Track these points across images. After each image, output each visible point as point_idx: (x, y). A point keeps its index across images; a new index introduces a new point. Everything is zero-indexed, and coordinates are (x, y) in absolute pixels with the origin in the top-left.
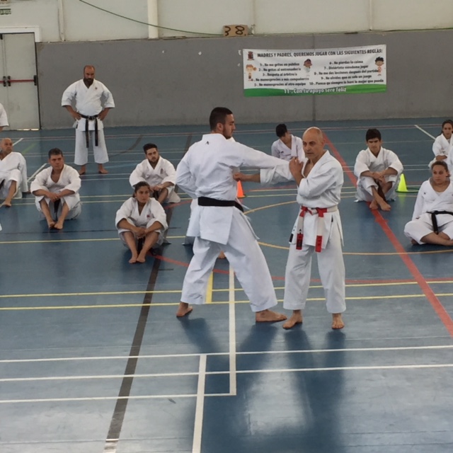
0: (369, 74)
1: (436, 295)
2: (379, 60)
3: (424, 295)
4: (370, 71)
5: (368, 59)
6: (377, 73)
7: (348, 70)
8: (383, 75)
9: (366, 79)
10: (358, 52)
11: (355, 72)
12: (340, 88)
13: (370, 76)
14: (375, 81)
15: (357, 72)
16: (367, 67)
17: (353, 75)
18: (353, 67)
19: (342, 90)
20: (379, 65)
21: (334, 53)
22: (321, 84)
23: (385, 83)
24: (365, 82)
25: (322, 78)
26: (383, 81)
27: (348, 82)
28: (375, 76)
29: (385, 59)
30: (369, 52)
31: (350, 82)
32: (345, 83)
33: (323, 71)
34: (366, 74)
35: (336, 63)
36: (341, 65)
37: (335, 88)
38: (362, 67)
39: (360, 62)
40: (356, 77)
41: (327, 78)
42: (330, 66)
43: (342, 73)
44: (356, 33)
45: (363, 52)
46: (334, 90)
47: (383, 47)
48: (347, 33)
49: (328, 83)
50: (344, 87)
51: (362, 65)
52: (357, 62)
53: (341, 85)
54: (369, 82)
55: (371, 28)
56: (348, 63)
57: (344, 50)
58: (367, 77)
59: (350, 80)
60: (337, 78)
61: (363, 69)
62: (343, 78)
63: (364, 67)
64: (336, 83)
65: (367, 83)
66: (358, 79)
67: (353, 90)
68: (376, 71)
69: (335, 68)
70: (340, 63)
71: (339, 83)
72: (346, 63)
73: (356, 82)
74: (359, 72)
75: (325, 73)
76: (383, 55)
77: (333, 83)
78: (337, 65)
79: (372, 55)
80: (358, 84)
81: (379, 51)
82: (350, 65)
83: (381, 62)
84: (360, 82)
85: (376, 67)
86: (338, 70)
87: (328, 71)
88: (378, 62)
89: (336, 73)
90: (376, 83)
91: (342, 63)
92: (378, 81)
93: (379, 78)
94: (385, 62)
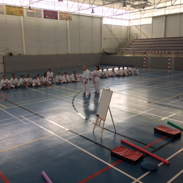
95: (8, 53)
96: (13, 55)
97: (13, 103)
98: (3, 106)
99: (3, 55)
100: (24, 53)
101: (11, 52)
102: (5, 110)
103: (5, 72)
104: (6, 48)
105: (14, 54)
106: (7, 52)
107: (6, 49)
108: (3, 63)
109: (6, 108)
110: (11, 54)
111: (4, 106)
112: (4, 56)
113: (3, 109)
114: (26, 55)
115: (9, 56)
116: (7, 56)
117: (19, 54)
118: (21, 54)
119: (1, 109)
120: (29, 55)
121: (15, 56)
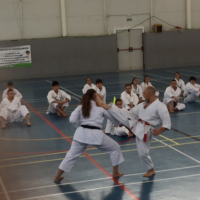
0: (24, 59)
1: (89, 155)
2: (28, 52)
3: (84, 156)
4: (24, 57)
5: (23, 52)
6: (27, 58)
7: (14, 57)
8: (30, 59)
9: (22, 61)
10: (18, 49)
11: (17, 58)
12: (10, 65)
13: (24, 60)
14: (26, 62)
15: (18, 58)
16: (22, 55)
17: (17, 59)
18: (16, 56)
19: (12, 66)
20: (28, 54)
21: (7, 50)
22: (2, 63)
23: (31, 62)
24: (22, 62)
25: (2, 61)
27: (14, 63)
28: (26, 59)
30: (23, 49)
31: (15, 62)
32: (13, 63)
33: (2, 58)
34: (22, 59)
35: (8, 54)
36: (11, 55)
37: (9, 65)
38: (20, 55)
39: (19, 53)
40: (18, 60)
41: (5, 61)
42: (6, 55)
43: (11, 58)
44: (16, 40)
45: (20, 49)
46: (8, 66)
47: (29, 46)
48: (12, 41)
49: (5, 63)
50: (12, 65)
51: (20, 54)
52: (17, 53)
53: (11, 64)
54: (24, 62)
55: (23, 38)
56: (14, 54)
57: (11, 48)
58: (23, 60)
59: (15, 61)
60: (9, 61)
61: (20, 56)
62: (12, 61)
63: (21, 55)
64: (9, 63)
65: (23, 63)
66: (19, 61)
67: (17, 66)
68: (27, 57)
69: (8, 56)
70: (10, 54)
71: (10, 63)
72: (13, 54)
73: (18, 62)
74: (19, 58)
75: (3, 59)
76: (29, 50)
77: (7, 63)
78: (9, 55)
79: (24, 50)
80: (19, 63)
81: (27, 48)
82: (15, 55)
84: (19, 62)
85: (26, 55)
86: (9, 57)
87: (5, 58)
89: (9, 59)
90: (27, 62)
91: (11, 54)
92: (28, 62)
93: (28, 60)
94: (30, 53)
95: (154, 26)
96: (163, 29)
97: (189, 136)
98: (168, 139)
99: (143, 32)
100: (186, 25)
101: (159, 22)
102: (176, 147)
103: (144, 68)
104: (150, 15)
105: (166, 28)
106: (152, 25)
107: (150, 18)
108: (143, 49)
109: (177, 144)
110: (159, 28)
111: (171, 140)
112: (145, 32)
113: (171, 146)
114: (192, 29)
115: (154, 32)
116: (151, 32)
117: (175, 27)
118: (181, 28)
119: (167, 146)
120: (199, 29)
121: (168, 31)
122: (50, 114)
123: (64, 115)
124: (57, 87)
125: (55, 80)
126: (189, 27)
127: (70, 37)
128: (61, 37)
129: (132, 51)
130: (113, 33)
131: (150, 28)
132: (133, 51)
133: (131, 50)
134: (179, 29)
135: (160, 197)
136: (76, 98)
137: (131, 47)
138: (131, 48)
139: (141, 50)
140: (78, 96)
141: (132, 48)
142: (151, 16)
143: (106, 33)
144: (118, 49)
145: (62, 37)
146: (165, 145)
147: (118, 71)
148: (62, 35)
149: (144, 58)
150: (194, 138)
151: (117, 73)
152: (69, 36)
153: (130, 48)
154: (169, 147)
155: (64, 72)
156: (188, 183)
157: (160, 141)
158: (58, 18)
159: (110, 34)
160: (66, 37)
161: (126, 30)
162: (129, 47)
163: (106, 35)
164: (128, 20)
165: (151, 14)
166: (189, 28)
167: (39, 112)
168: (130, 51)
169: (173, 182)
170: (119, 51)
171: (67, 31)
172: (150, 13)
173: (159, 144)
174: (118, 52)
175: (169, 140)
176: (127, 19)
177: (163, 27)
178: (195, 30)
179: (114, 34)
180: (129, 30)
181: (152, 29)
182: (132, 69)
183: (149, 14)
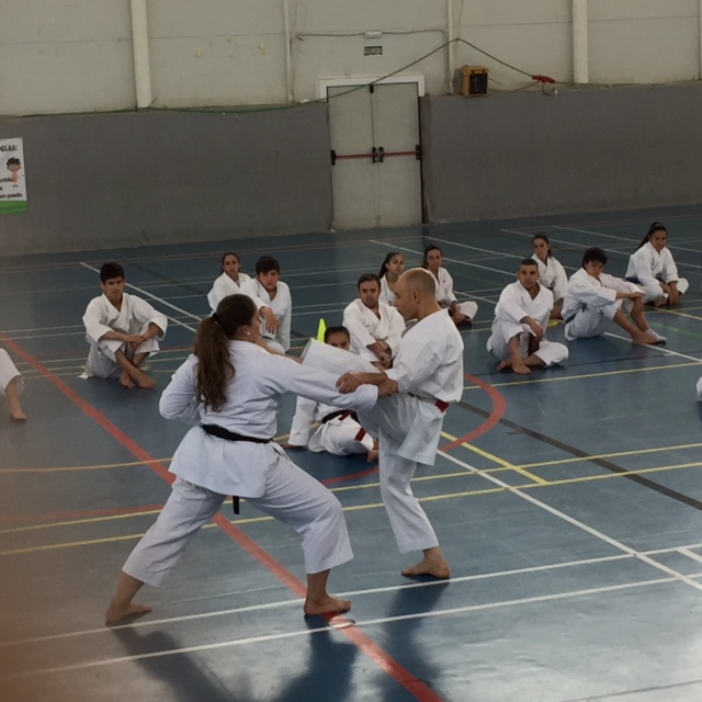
1: (233, 522)
2: (13, 162)
3: (215, 525)
6: (11, 183)
8: (21, 187)
14: (9, 196)
20: (14, 170)
23: (24, 198)
26: (20, 195)
28: (8, 188)
29: (22, 161)
47: (18, 142)
68: (9, 180)
76: (19, 154)
81: (12, 148)
83: (16, 166)
85: (9, 174)
88: (12, 166)
90: (11, 199)
92: (15, 196)
93: (15, 191)
94: (22, 165)
95: (460, 73)
96: (491, 84)
97: (581, 454)
98: (509, 466)
99: (422, 94)
100: (572, 72)
101: (478, 61)
102: (537, 492)
103: (424, 219)
104: (445, 34)
105: (500, 79)
106: (452, 68)
107: (447, 44)
108: (419, 152)
109: (542, 482)
110: (477, 82)
111: (518, 469)
112: (427, 95)
113: (520, 490)
114: (592, 85)
115: (461, 94)
116: (449, 94)
117: (534, 77)
118: (552, 81)
119: (507, 489)
120: (614, 86)
121: (509, 92)
122: (95, 378)
123: (142, 384)
124: (119, 282)
125: (108, 261)
126: (582, 77)
127: (165, 109)
128: (132, 110)
129: (381, 161)
130: (317, 98)
131: (447, 81)
132: (384, 159)
133: (377, 155)
134: (547, 83)
135: (485, 666)
136: (185, 325)
137: (377, 147)
138: (377, 151)
139: (415, 156)
140: (191, 315)
141: (381, 149)
142: (451, 39)
143: (290, 98)
144: (333, 153)
145: (136, 109)
146: (497, 486)
147: (333, 231)
148: (136, 102)
149: (426, 186)
150: (598, 462)
151: (330, 238)
152: (160, 106)
153: (374, 149)
154: (514, 494)
155: (143, 232)
156: (580, 615)
157: (482, 473)
158: (119, 40)
159: (306, 100)
160: (149, 108)
161: (364, 86)
162: (371, 147)
163: (293, 102)
164: (369, 51)
165: (448, 33)
166: (582, 82)
167: (54, 371)
168: (374, 161)
169: (528, 615)
170: (337, 161)
171: (153, 90)
172: (447, 27)
173: (477, 481)
174: (333, 164)
175: (511, 471)
176: (366, 48)
177: (489, 76)
178: (602, 88)
179: (319, 101)
180: (371, 88)
181: (451, 84)
182: (384, 223)
183: (442, 31)
